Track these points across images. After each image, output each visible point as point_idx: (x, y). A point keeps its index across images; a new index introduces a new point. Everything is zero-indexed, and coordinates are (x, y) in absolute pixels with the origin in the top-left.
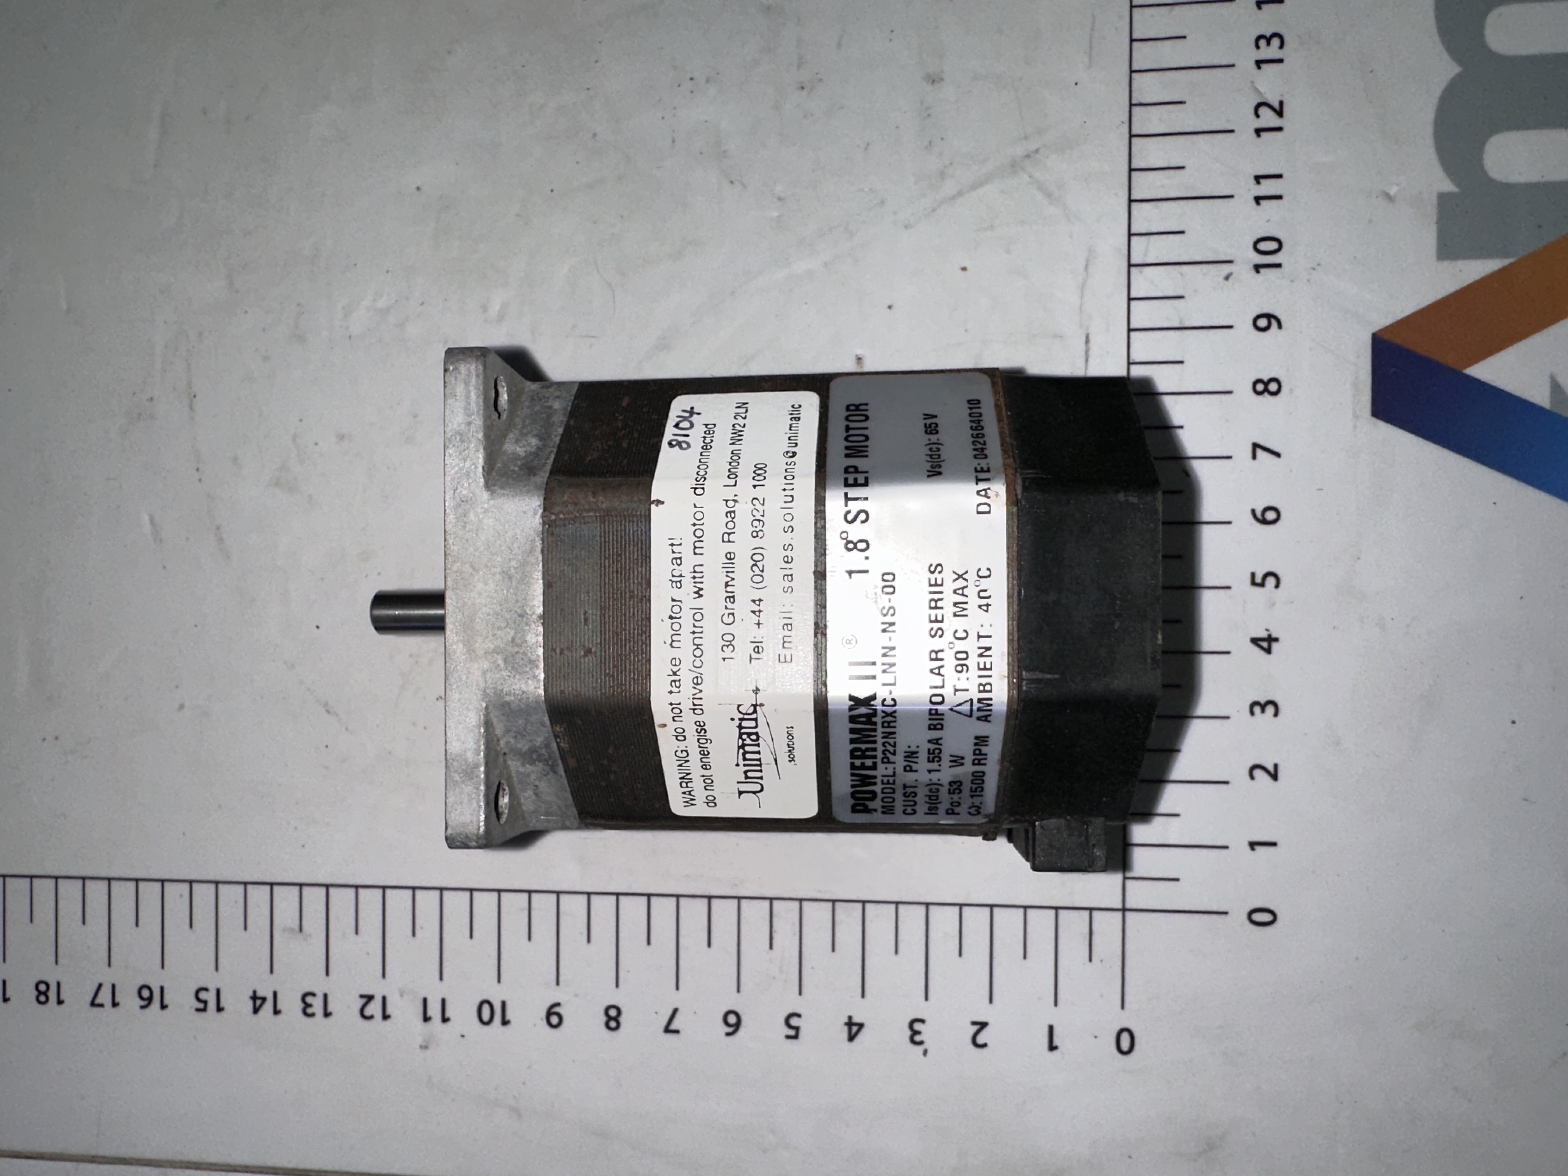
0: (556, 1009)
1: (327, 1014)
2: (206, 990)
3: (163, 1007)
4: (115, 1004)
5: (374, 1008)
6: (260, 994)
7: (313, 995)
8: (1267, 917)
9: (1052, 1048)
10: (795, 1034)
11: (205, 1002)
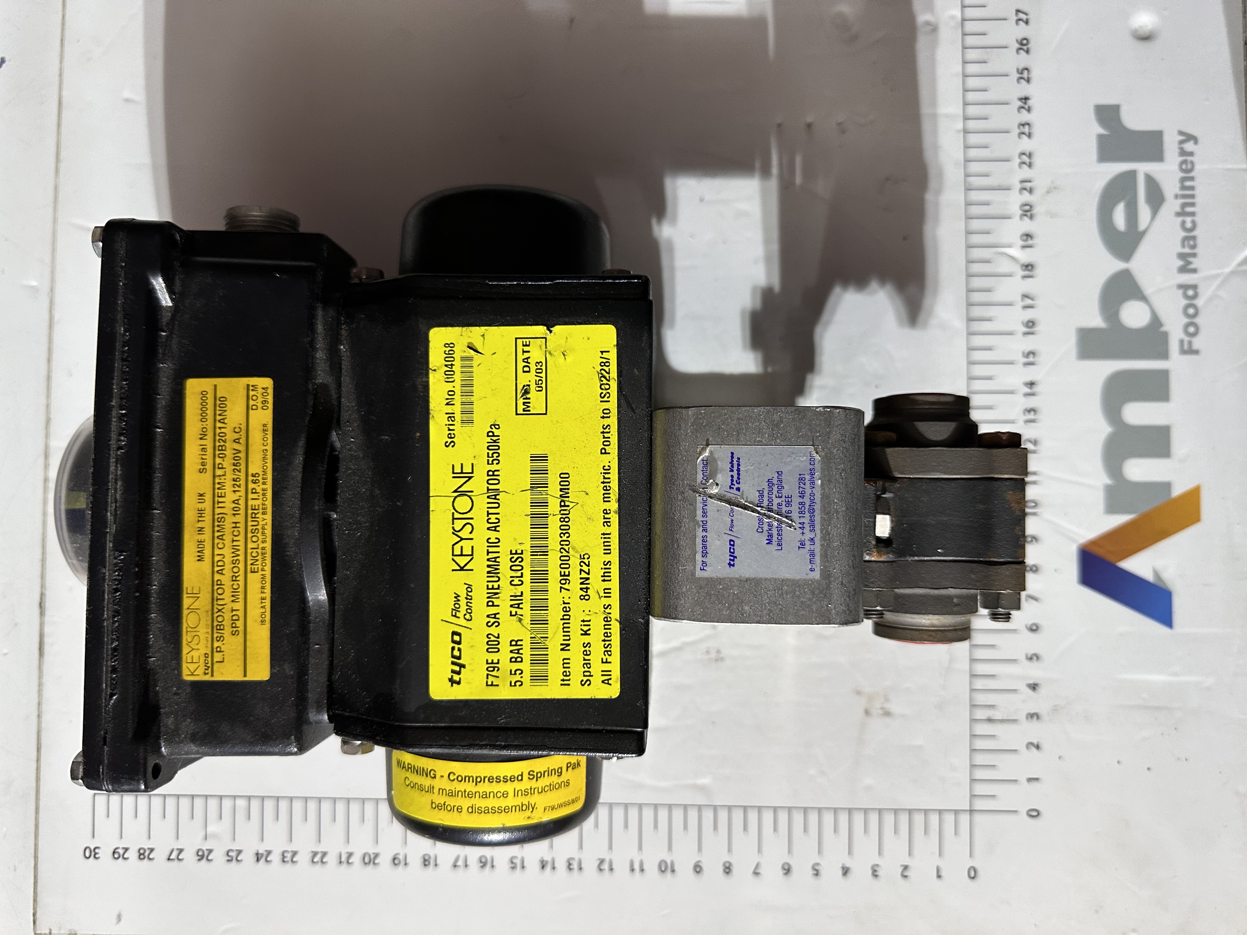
0: (698, 864)
1: (581, 869)
2: (516, 857)
3: (493, 866)
4: (466, 866)
5: (606, 866)
6: (545, 859)
7: (573, 859)
8: (1035, 814)
9: (939, 876)
10: (817, 873)
11: (515, 864)
